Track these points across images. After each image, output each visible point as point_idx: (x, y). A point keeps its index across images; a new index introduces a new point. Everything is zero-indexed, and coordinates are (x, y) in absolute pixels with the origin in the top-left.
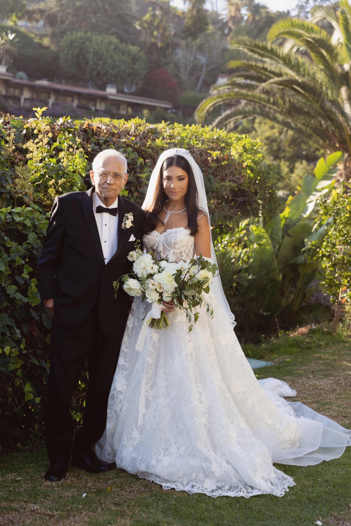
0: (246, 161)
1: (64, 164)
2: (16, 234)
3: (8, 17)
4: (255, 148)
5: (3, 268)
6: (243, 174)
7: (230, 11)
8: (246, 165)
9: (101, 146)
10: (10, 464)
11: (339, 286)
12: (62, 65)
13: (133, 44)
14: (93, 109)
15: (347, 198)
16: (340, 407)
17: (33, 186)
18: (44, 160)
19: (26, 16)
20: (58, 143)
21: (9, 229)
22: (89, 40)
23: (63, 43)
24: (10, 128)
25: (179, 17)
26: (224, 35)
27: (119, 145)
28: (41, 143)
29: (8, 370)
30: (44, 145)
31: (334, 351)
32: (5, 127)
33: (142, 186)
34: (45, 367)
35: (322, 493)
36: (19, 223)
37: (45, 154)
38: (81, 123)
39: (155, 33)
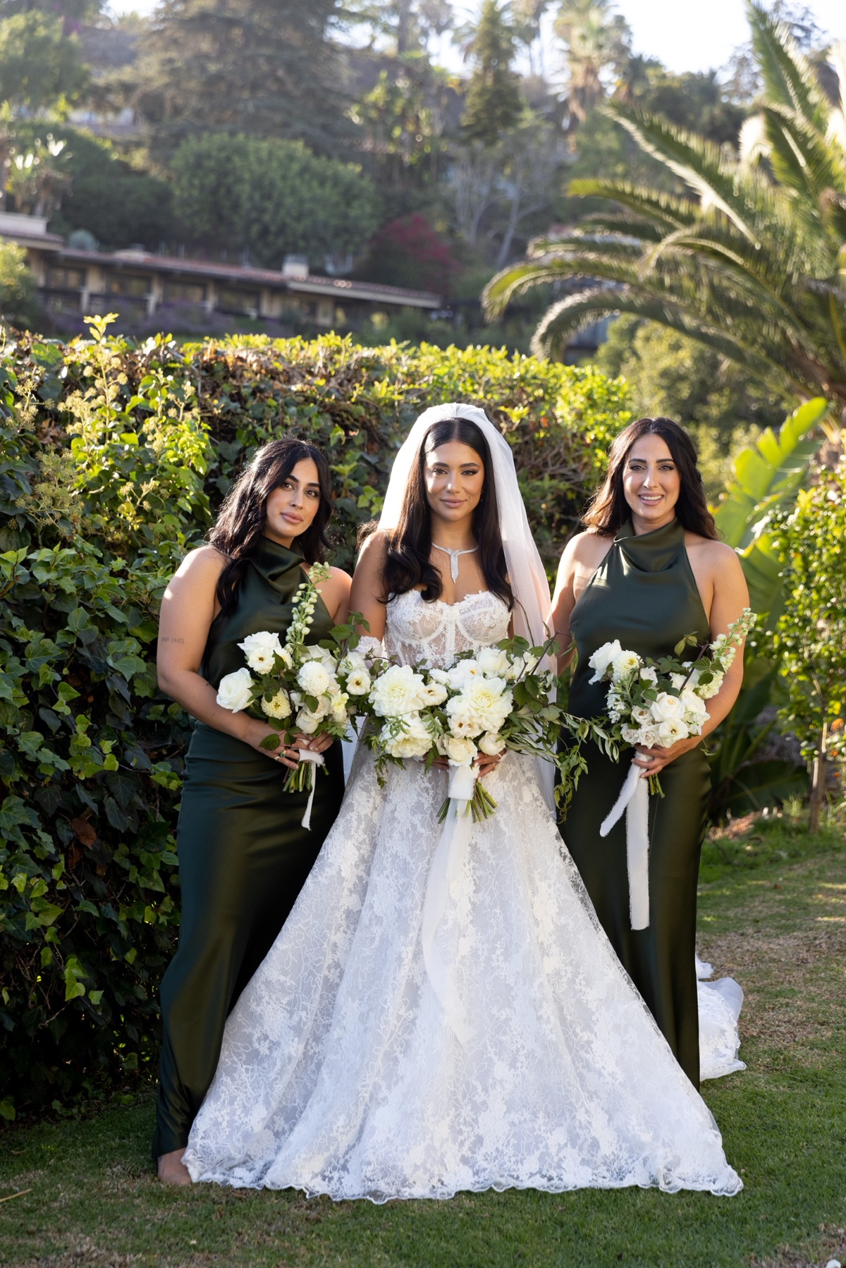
0: (593, 428)
1: (156, 446)
2: (40, 611)
3: (50, 103)
4: (615, 398)
5: (9, 692)
6: (585, 460)
7: (573, 74)
8: (593, 437)
9: (246, 402)
10: (34, 1149)
11: (820, 717)
12: (178, 212)
13: (345, 159)
14: (253, 314)
15: (834, 510)
16: (813, 1000)
17: (83, 500)
18: (110, 438)
19: (90, 100)
20: (140, 396)
21: (25, 600)
22: (241, 151)
23: (178, 161)
24: (31, 365)
25: (450, 92)
26: (560, 133)
27: (288, 398)
28: (101, 398)
29: (24, 929)
30: (108, 402)
31: (810, 872)
32: (19, 362)
33: (343, 494)
34: (114, 919)
35: (758, 1200)
36: (46, 586)
37: (112, 424)
38: (197, 349)
39: (397, 132)
